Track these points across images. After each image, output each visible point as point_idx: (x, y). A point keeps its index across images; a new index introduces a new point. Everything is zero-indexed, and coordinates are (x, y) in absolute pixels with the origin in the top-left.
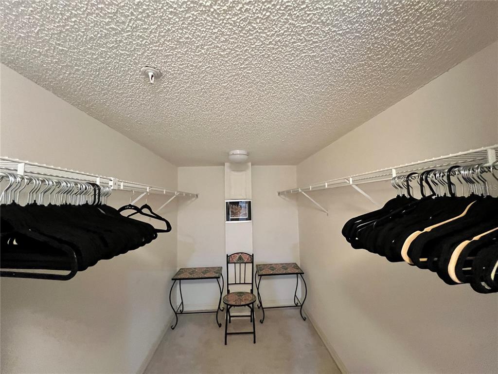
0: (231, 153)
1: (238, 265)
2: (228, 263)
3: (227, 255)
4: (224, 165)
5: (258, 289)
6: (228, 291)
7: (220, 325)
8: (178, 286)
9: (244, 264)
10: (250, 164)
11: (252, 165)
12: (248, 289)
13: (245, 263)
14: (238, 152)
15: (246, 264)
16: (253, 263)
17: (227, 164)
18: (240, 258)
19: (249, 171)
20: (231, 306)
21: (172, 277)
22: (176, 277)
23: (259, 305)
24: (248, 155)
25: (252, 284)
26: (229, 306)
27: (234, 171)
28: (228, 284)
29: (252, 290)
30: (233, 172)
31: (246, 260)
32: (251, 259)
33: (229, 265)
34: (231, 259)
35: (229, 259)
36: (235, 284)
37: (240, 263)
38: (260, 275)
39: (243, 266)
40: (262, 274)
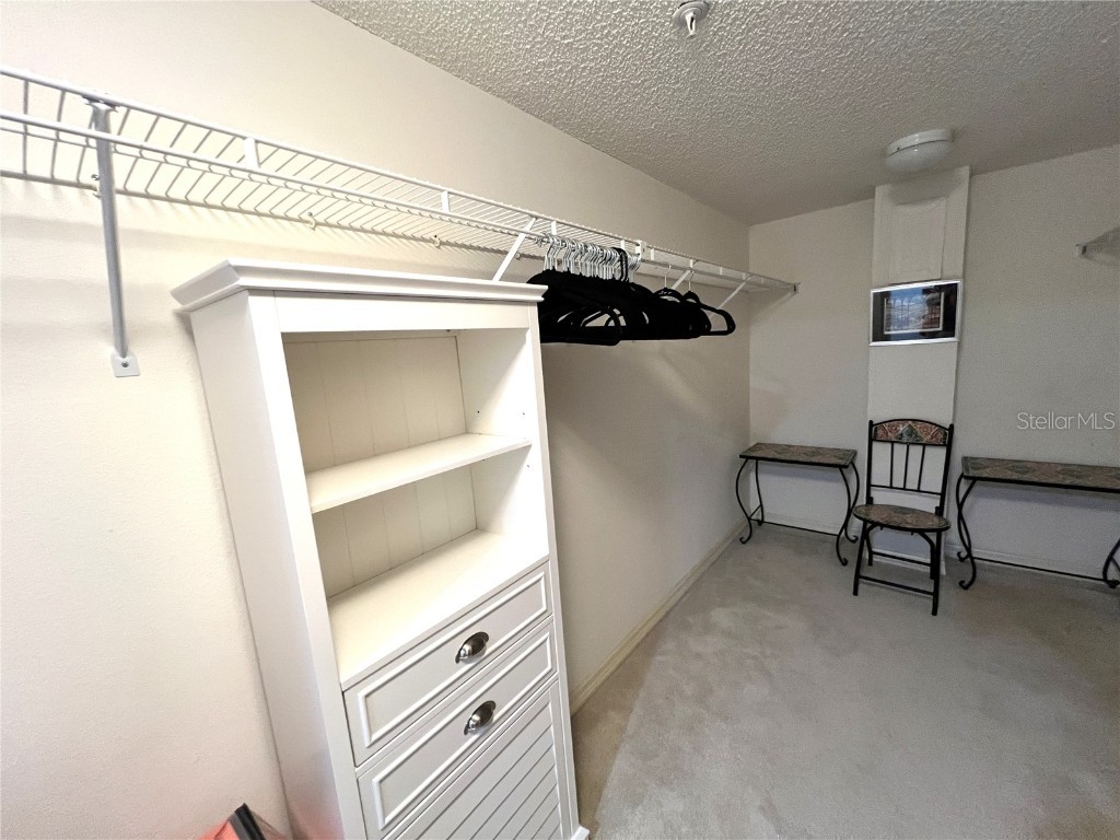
0: (893, 147)
1: (900, 449)
2: (872, 439)
3: (871, 422)
4: (873, 196)
5: (960, 506)
6: (870, 500)
7: (845, 563)
8: (753, 475)
9: (921, 448)
10: (965, 171)
11: (971, 172)
12: (929, 505)
13: (924, 445)
14: (916, 138)
15: (928, 449)
16: (949, 446)
17: (880, 191)
18: (911, 432)
19: (959, 196)
20: (875, 524)
21: (740, 452)
22: (747, 454)
23: (964, 554)
25: (943, 495)
26: (869, 525)
28: (869, 485)
29: (940, 511)
30: (902, 209)
31: (928, 439)
32: (946, 437)
33: (876, 445)
34: (880, 432)
35: (875, 432)
36: (891, 487)
37: (908, 444)
38: (967, 478)
39: (916, 451)
40: (978, 476)
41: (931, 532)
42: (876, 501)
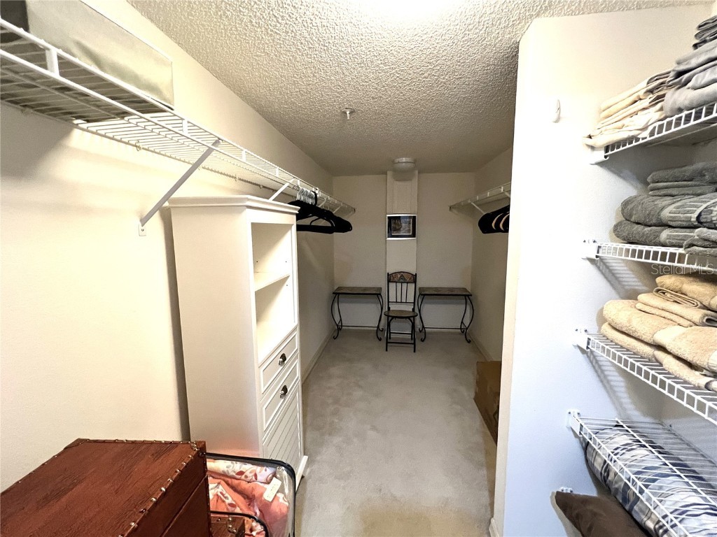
0: (397, 160)
1: (399, 285)
2: (389, 281)
3: (388, 273)
4: (386, 174)
5: (420, 308)
6: (389, 308)
7: (380, 340)
10: (417, 172)
11: (419, 173)
12: (410, 308)
13: (407, 283)
14: (404, 160)
16: (415, 282)
17: (390, 173)
18: (402, 277)
19: (415, 181)
20: (393, 317)
22: (336, 292)
23: (422, 326)
24: (415, 162)
25: (414, 303)
26: (389, 318)
27: (397, 180)
28: (389, 302)
29: (413, 309)
30: (396, 182)
31: (408, 280)
32: (414, 279)
33: (391, 284)
34: (392, 278)
35: (391, 278)
36: (397, 302)
37: (402, 283)
38: (422, 295)
39: (404, 285)
40: (425, 295)
41: (411, 318)
42: (391, 309)
